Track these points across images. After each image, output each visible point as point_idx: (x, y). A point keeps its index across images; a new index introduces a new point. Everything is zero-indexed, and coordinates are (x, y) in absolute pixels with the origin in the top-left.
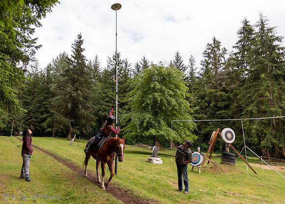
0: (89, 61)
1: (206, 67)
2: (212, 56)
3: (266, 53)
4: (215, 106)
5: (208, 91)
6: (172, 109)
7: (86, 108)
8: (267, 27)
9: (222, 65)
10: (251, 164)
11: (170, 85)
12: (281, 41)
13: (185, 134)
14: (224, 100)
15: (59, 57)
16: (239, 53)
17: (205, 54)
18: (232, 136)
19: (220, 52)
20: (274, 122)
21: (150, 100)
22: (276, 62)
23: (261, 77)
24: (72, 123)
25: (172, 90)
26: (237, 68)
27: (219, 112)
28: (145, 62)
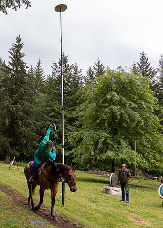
0: (30, 68)
6: (136, 126)
11: (133, 96)
21: (106, 115)
24: (10, 143)
25: (135, 102)
28: (100, 66)
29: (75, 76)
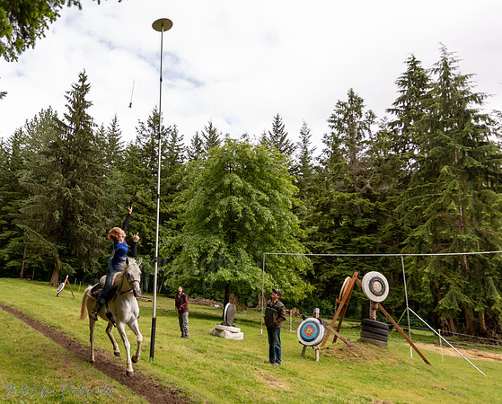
0: (100, 127)
1: (334, 148)
2: (346, 125)
3: (451, 125)
4: (350, 225)
5: (337, 195)
6: (265, 229)
7: (91, 222)
8: (454, 73)
9: (365, 144)
10: (419, 345)
11: (262, 182)
12: (481, 103)
13: (290, 279)
14: (367, 215)
15: (38, 117)
16: (400, 123)
17: (332, 122)
18: (383, 287)
19: (362, 120)
20: (465, 261)
21: (220, 210)
22: (471, 143)
23: (441, 171)
24: (60, 252)
25: (265, 192)
26: (393, 153)
27: (358, 239)
28: (212, 132)
29: (173, 146)
